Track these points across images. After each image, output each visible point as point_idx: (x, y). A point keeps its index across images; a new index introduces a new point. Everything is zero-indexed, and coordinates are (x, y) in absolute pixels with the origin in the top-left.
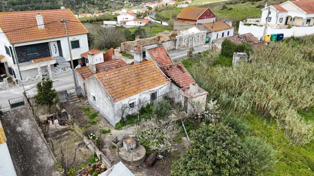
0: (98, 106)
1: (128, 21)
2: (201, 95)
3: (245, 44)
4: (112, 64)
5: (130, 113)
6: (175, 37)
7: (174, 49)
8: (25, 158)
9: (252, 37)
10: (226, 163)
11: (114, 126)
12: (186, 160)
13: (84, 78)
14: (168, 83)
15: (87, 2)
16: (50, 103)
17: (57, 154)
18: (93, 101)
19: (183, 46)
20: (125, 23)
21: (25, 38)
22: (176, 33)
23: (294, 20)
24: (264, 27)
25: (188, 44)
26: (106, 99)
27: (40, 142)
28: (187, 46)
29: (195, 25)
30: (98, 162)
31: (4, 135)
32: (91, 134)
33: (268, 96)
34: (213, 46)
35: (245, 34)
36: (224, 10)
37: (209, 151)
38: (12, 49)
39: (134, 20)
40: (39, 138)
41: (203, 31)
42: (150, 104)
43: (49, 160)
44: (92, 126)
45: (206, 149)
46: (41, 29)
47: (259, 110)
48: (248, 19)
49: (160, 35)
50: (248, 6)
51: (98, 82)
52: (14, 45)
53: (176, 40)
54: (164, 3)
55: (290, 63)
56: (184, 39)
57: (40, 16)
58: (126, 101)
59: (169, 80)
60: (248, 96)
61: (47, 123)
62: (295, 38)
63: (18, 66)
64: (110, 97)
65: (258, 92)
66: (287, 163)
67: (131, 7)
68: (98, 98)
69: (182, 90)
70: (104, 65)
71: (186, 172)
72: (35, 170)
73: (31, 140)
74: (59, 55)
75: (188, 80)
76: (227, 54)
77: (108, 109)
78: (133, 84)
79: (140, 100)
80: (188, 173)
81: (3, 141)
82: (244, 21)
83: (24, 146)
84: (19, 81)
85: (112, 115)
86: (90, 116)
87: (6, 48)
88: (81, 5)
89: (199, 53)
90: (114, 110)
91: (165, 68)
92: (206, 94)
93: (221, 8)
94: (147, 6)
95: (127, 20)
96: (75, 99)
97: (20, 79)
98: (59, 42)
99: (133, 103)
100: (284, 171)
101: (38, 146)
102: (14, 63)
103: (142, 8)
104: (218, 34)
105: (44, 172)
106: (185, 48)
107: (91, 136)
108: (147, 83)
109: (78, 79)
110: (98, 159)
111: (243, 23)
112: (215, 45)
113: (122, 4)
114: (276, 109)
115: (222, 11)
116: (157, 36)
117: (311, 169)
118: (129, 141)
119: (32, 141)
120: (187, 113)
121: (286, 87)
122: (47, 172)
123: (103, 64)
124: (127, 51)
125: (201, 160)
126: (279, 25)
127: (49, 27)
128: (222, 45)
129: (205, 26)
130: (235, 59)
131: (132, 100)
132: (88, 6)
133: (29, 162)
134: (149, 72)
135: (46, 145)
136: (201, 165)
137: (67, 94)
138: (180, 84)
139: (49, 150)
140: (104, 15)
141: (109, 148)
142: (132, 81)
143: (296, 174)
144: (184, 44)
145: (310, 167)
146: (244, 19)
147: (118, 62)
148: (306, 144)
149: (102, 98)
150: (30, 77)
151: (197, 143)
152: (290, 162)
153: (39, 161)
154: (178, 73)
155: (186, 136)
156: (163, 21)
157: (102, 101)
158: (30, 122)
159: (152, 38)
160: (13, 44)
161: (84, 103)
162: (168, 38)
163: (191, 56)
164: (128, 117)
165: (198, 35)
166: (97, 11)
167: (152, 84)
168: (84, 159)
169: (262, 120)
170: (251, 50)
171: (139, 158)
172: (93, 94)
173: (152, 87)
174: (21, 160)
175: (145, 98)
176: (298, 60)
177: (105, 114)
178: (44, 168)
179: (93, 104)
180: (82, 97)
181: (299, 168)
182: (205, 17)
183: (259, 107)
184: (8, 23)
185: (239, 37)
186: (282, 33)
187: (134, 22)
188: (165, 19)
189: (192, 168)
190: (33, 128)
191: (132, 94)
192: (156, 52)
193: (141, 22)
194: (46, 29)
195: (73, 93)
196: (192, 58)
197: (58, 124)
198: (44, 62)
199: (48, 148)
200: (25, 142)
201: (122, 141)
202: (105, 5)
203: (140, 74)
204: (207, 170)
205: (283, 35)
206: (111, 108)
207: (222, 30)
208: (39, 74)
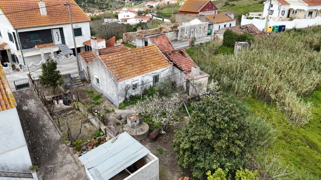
0: (101, 88)
1: (129, 19)
2: (203, 77)
3: (247, 34)
4: (115, 50)
5: (133, 94)
6: (177, 28)
7: (176, 40)
8: (32, 133)
9: (254, 28)
10: (225, 128)
11: (118, 106)
12: (188, 129)
13: (87, 62)
14: (170, 66)
15: (86, 1)
16: (55, 85)
17: (63, 130)
18: (97, 84)
19: (185, 37)
20: (126, 20)
21: (28, 24)
22: (178, 24)
23: (296, 13)
24: (266, 20)
25: (190, 36)
26: (109, 80)
27: (46, 119)
28: (189, 37)
29: (197, 17)
30: (103, 135)
31: (14, 101)
32: (96, 111)
33: (269, 80)
34: (215, 37)
35: (247, 25)
36: (226, 7)
37: (209, 119)
38: (16, 34)
39: (135, 17)
40: (45, 116)
41: (205, 23)
42: (153, 86)
43: (56, 135)
44: (96, 106)
45: (207, 117)
46: (44, 16)
47: (260, 94)
48: (250, 13)
49: (162, 26)
50: (250, 2)
51: (101, 64)
52: (18, 30)
53: (178, 31)
54: (165, 2)
55: (291, 51)
56: (185, 31)
57: (42, 3)
58: (129, 82)
59: (171, 63)
60: (249, 80)
61: (51, 102)
62: (297, 30)
63: (22, 52)
64: (113, 77)
65: (259, 76)
66: (286, 141)
67: (132, 6)
68: (101, 81)
69: (184, 73)
70: (107, 51)
71: (188, 138)
72: (42, 143)
73: (37, 117)
74: (61, 43)
75: (190, 64)
76: (229, 44)
77: (112, 90)
78: (136, 66)
79: (143, 82)
80: (189, 139)
81: (14, 106)
82: (246, 15)
83: (31, 123)
84: (23, 66)
85: (116, 95)
86: (94, 97)
87: (9, 34)
88: (81, 4)
89: (201, 44)
90: (118, 90)
91: (167, 53)
92: (208, 76)
93: (224, 5)
94: (149, 5)
95: (128, 17)
96: (79, 83)
97: (23, 64)
98: (61, 29)
99: (136, 84)
100: (283, 148)
101: (44, 123)
102: (18, 49)
103: (144, 7)
104: (220, 26)
105: (51, 145)
106: (187, 40)
107: (96, 112)
108: (150, 65)
109: (82, 63)
110: (103, 133)
111: (246, 17)
112: (217, 36)
113: (122, 3)
114: (276, 92)
115: (225, 7)
116: (158, 28)
117: (309, 146)
118: (132, 118)
119: (38, 119)
120: (188, 95)
121: (286, 72)
122: (54, 145)
123: (106, 49)
124: (129, 42)
125: (201, 127)
126: (281, 18)
127: (52, 14)
128: (224, 36)
129: (206, 18)
130: (236, 48)
131: (135, 81)
132: (88, 5)
133: (36, 136)
134: (151, 55)
135: (52, 122)
136: (202, 131)
137: (71, 78)
138: (182, 67)
139: (55, 126)
140: (104, 14)
141: (114, 125)
142: (134, 63)
143: (295, 151)
144: (186, 35)
145: (308, 144)
146: (247, 13)
147: (120, 49)
148: (305, 125)
149: (105, 80)
150: (33, 63)
151: (198, 113)
152: (289, 140)
153: (46, 135)
154: (179, 58)
155: (188, 115)
156: (165, 18)
157: (105, 83)
158: (36, 102)
159: (154, 29)
160: (16, 29)
161: (87, 87)
162: (170, 29)
163: (193, 46)
164: (131, 98)
165: (200, 27)
166: (97, 10)
167: (155, 67)
168: (89, 134)
169: (263, 104)
170: (253, 40)
171: (142, 133)
172: (96, 76)
173: (154, 69)
174: (28, 135)
175: (148, 80)
176: (299, 49)
177: (108, 95)
178: (51, 141)
179: (96, 87)
180: (86, 81)
181: (298, 146)
182: (207, 9)
183: (260, 91)
184: (10, 9)
185: (241, 28)
186: (284, 25)
187: (135, 20)
188: (166, 16)
189: (193, 134)
190: (38, 107)
191: (135, 75)
192: (158, 40)
193: (142, 19)
194: (49, 16)
195: (76, 78)
196: (194, 47)
197: (63, 104)
198: (48, 48)
199: (54, 124)
200: (31, 119)
201: (126, 118)
202: (105, 4)
203: (143, 57)
204: (207, 135)
205: (284, 26)
206: (115, 88)
207: (224, 22)
208: (42, 60)
